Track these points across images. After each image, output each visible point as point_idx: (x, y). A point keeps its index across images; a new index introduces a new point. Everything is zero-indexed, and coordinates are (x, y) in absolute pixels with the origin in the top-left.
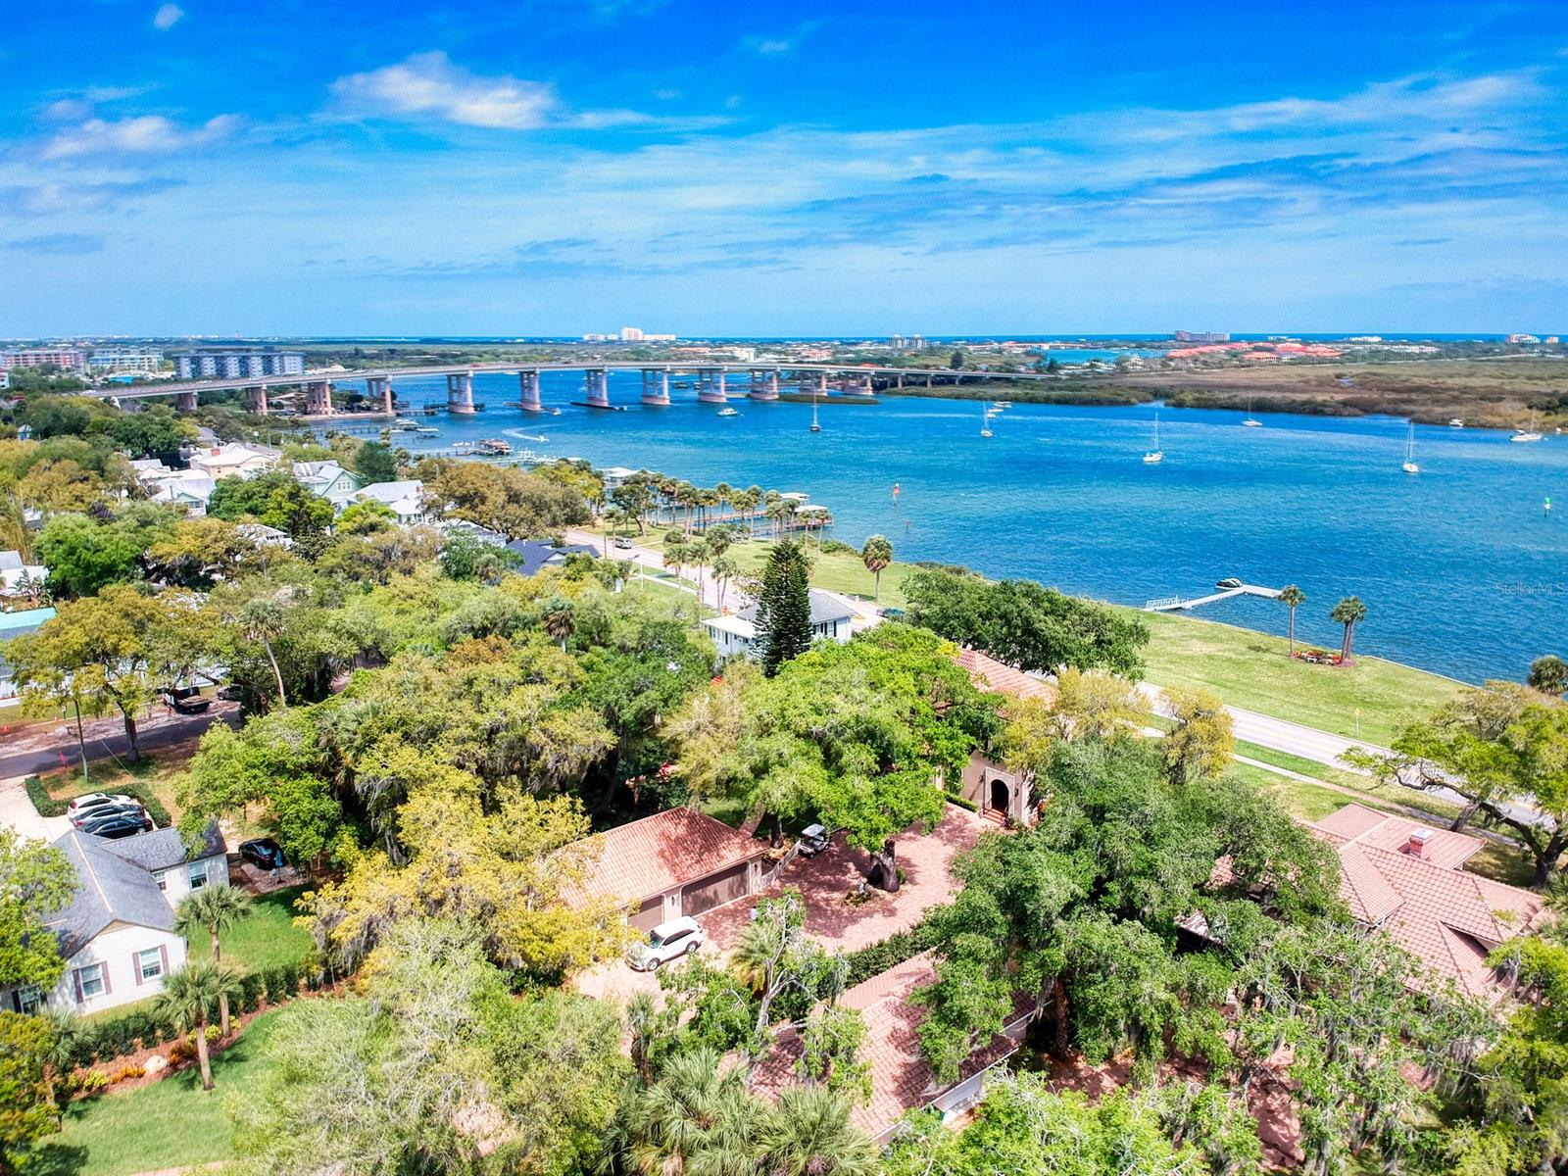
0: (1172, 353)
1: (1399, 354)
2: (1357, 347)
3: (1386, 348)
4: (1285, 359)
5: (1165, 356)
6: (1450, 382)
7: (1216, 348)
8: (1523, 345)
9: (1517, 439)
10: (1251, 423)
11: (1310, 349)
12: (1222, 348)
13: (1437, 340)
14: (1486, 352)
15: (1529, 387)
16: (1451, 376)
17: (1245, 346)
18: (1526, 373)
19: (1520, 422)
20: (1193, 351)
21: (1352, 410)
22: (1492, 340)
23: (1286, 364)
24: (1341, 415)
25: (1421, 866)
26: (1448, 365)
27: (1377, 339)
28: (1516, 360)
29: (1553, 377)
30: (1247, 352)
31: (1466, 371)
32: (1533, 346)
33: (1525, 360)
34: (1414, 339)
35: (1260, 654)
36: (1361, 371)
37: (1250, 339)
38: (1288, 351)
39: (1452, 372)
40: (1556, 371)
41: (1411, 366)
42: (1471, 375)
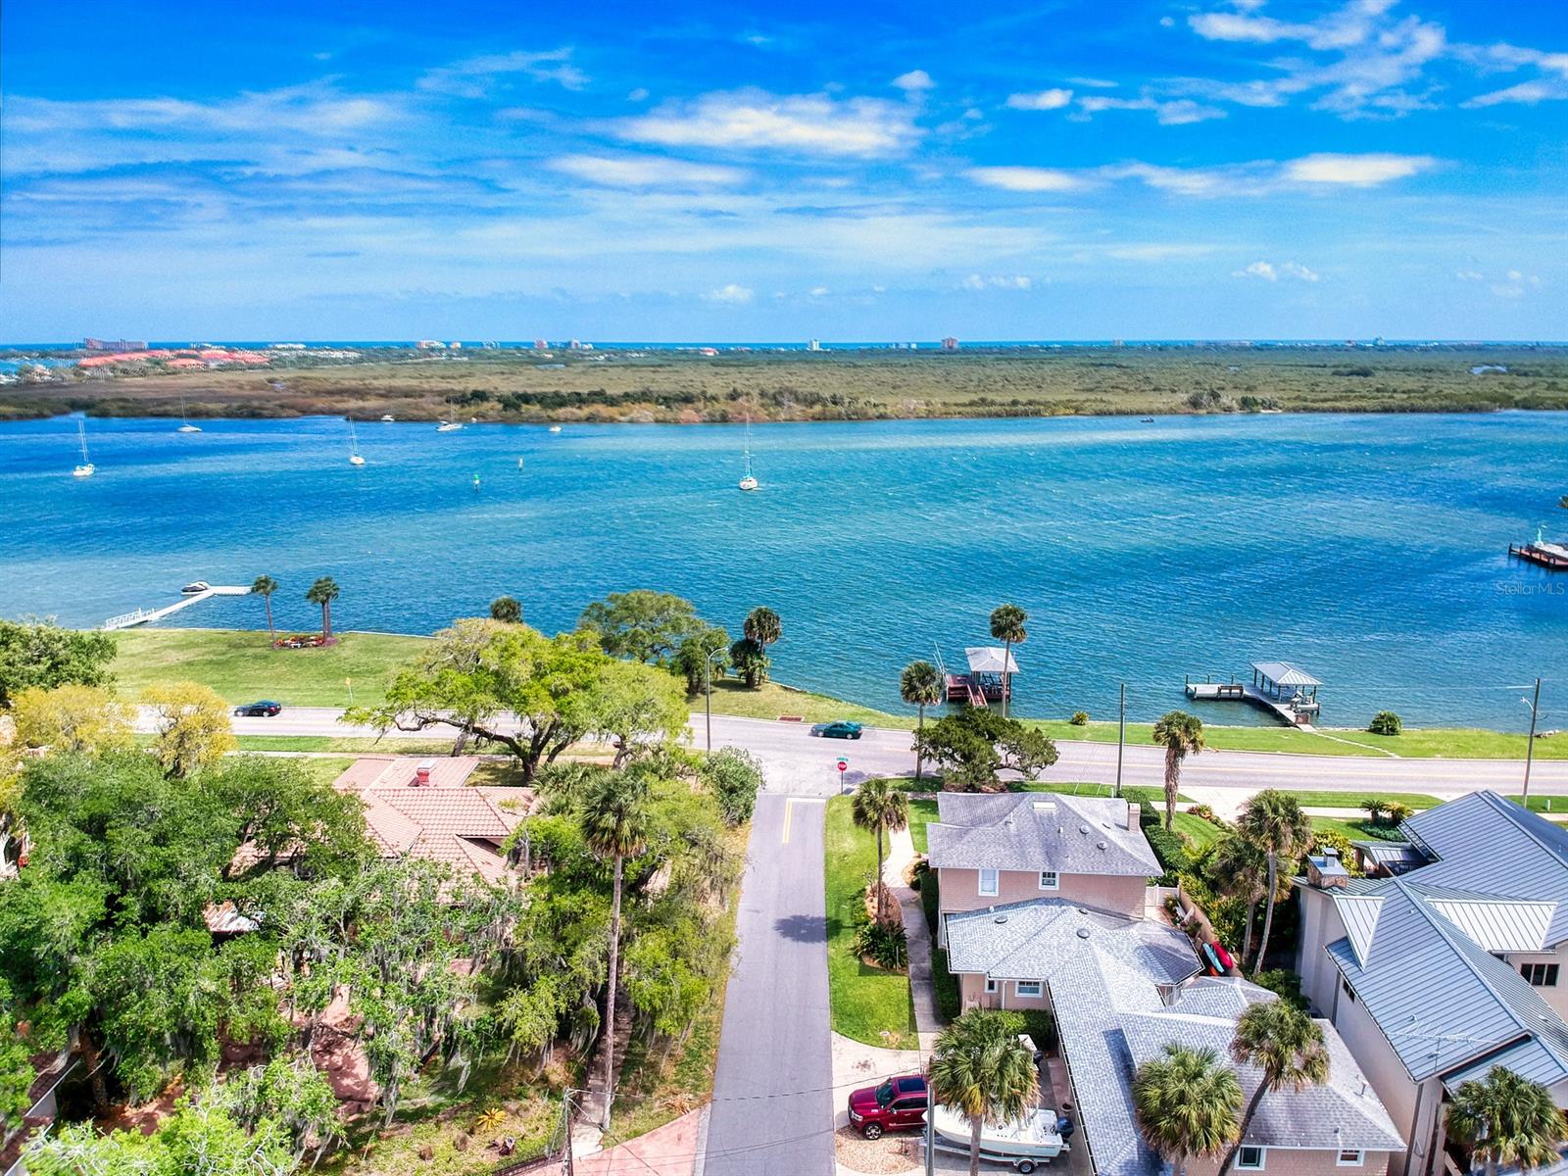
0: (84, 361)
1: (324, 359)
2: (284, 354)
3: (312, 354)
4: (213, 365)
5: (77, 366)
6: (376, 383)
7: (135, 356)
8: (433, 349)
9: (442, 429)
10: (189, 429)
11: (236, 355)
12: (143, 356)
13: (357, 347)
14: (402, 357)
15: (444, 385)
16: (375, 378)
17: (167, 353)
18: (441, 373)
19: (441, 415)
20: (110, 359)
21: (291, 412)
22: (406, 346)
23: (214, 370)
24: (280, 417)
25: (431, 792)
26: (372, 369)
27: (301, 346)
28: (429, 363)
29: (462, 376)
30: (170, 359)
31: (388, 373)
32: (441, 350)
33: (436, 363)
34: (335, 346)
35: (242, 651)
36: (292, 375)
37: (171, 347)
38: (214, 358)
39: (376, 374)
40: (463, 371)
41: (338, 370)
42: (393, 376)
